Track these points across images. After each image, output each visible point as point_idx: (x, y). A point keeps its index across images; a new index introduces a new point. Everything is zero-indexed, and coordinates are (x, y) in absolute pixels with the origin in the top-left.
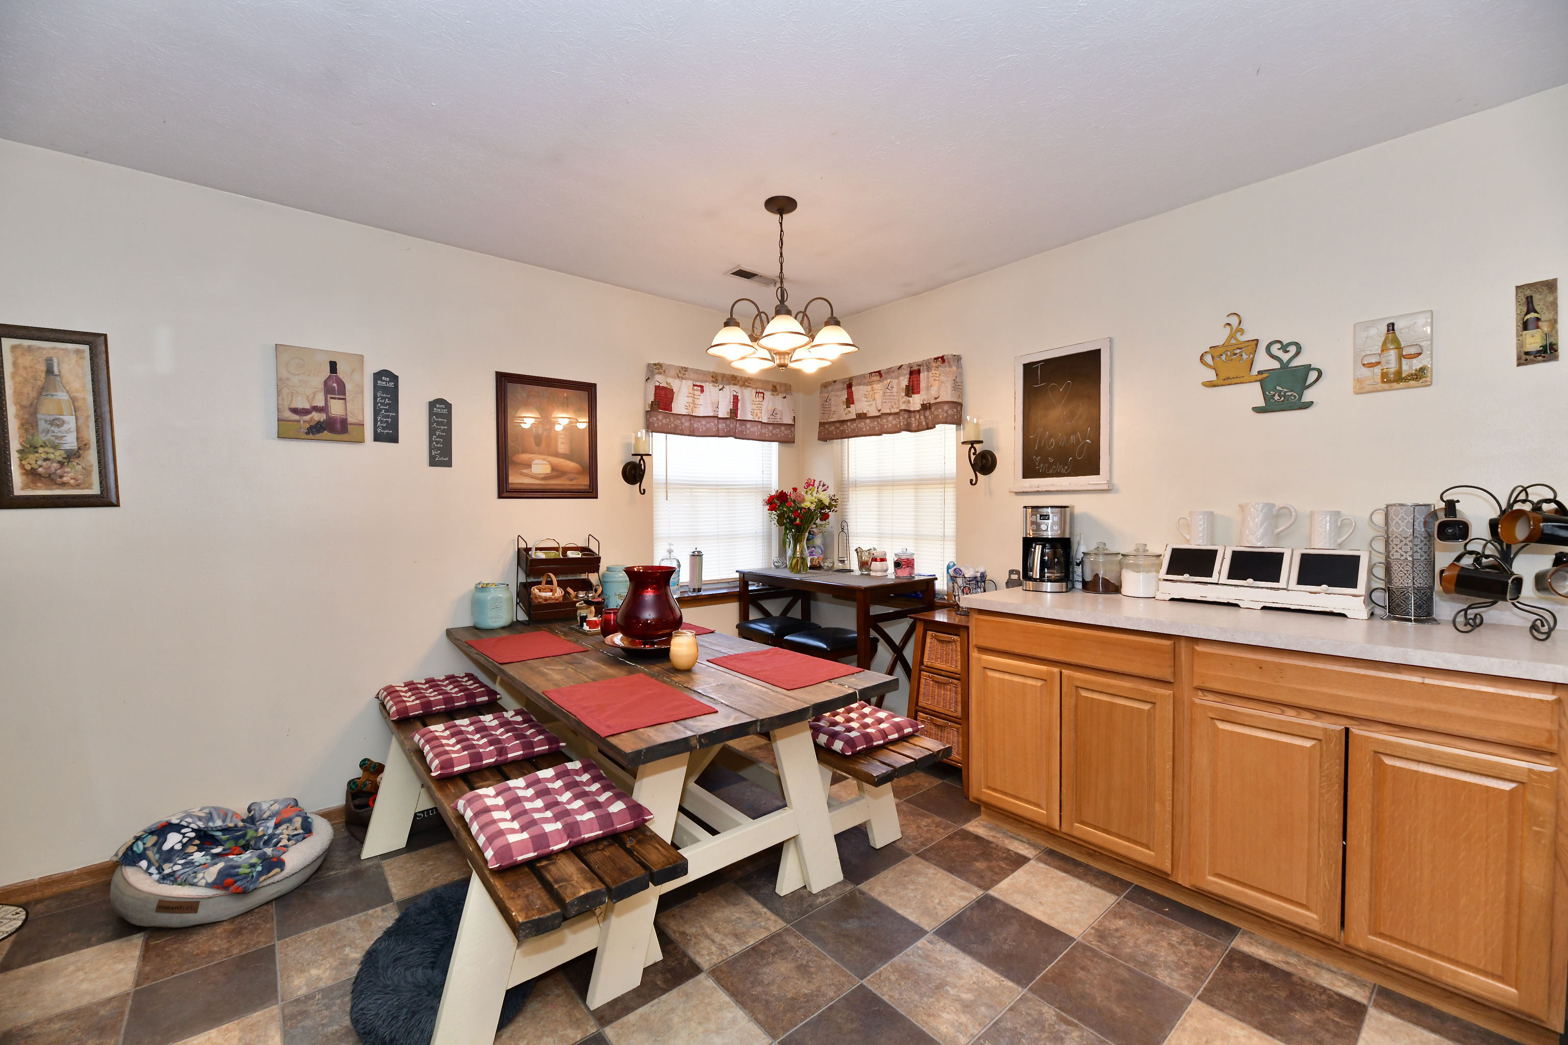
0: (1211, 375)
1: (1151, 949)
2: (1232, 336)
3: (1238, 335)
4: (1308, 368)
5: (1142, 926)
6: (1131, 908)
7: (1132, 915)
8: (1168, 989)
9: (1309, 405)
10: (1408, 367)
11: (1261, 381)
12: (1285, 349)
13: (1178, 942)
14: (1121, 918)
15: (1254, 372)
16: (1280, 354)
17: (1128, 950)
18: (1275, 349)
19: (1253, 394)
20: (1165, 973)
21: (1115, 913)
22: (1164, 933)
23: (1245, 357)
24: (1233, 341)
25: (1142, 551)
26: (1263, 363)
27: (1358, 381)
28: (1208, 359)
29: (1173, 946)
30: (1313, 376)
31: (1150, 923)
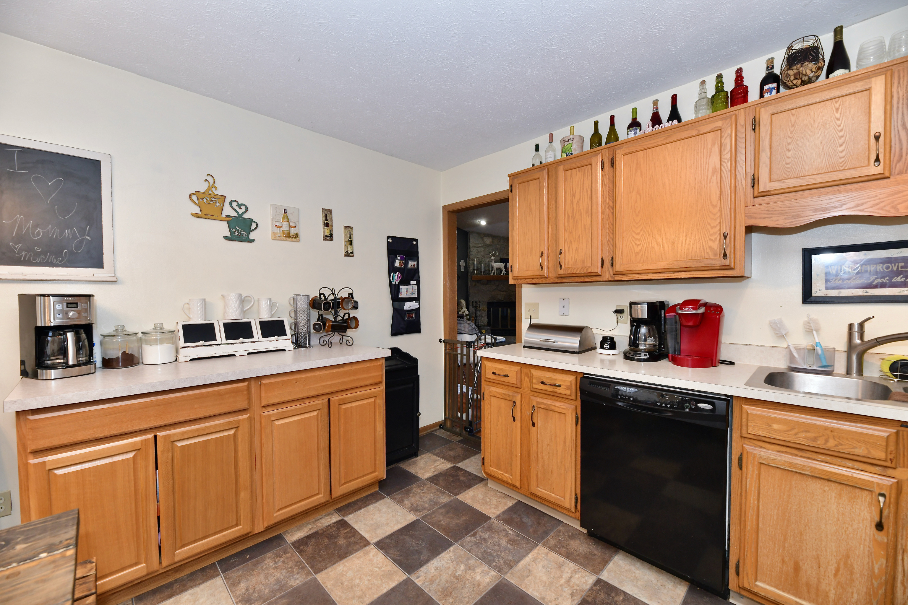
0: (197, 210)
1: (272, 579)
2: (210, 188)
3: (214, 189)
4: (251, 221)
5: (252, 575)
6: (235, 573)
7: (240, 576)
8: (303, 584)
9: (252, 241)
10: (293, 232)
11: (228, 221)
12: (240, 206)
13: (274, 564)
14: (239, 582)
15: (224, 215)
16: (237, 208)
17: (267, 591)
18: (234, 204)
19: (223, 229)
20: (293, 580)
21: (233, 585)
22: (264, 567)
23: (218, 204)
24: (210, 192)
25: (159, 329)
26: (228, 211)
27: (274, 233)
28: (194, 198)
29: (276, 567)
30: (254, 226)
31: (253, 570)
